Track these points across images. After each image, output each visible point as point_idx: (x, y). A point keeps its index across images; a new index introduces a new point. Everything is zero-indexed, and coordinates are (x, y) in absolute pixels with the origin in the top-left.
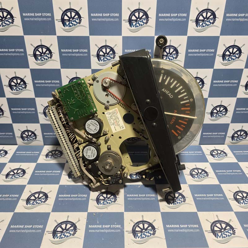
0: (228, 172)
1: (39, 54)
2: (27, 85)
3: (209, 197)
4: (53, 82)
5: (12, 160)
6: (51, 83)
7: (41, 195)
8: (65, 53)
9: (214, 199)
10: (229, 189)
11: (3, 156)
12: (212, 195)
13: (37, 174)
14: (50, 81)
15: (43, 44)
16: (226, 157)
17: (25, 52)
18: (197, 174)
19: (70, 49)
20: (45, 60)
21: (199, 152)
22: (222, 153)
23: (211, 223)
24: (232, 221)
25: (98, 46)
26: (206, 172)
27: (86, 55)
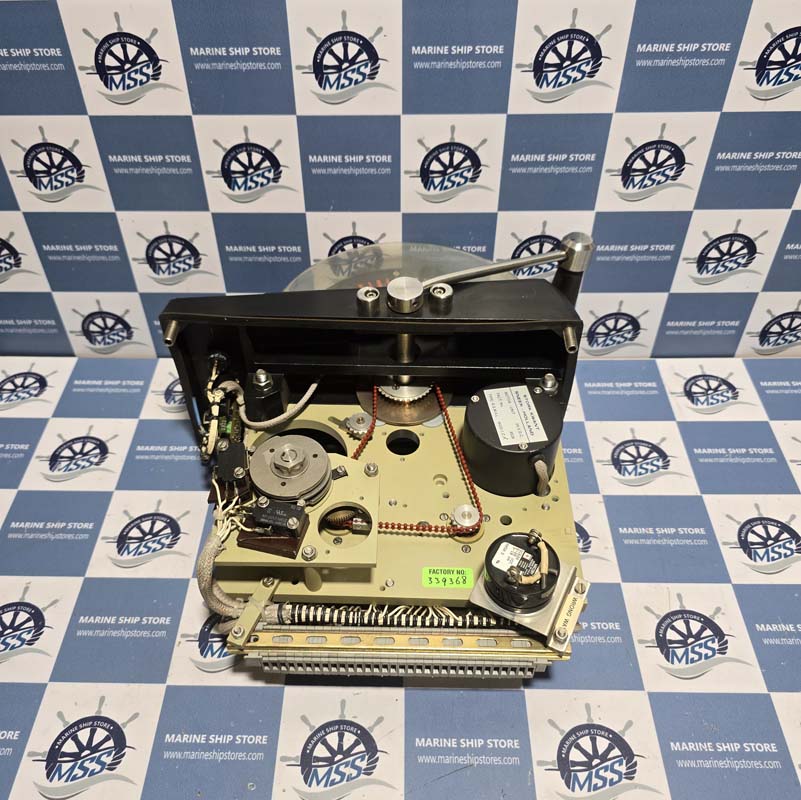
0: (733, 455)
1: (116, 63)
2: (83, 172)
3: (665, 536)
4: (169, 160)
5: (64, 410)
6: (163, 164)
7: (159, 525)
8: (203, 62)
9: (677, 542)
10: (727, 512)
11: (36, 396)
12: (673, 530)
13: (142, 457)
14: (160, 158)
15: (125, 31)
16: (732, 404)
17: (67, 58)
18: (634, 462)
19: (221, 47)
20: (138, 86)
21: (649, 384)
22: (724, 387)
23: (657, 616)
24: (723, 614)
25: (318, 35)
26: (663, 455)
27: (277, 65)
